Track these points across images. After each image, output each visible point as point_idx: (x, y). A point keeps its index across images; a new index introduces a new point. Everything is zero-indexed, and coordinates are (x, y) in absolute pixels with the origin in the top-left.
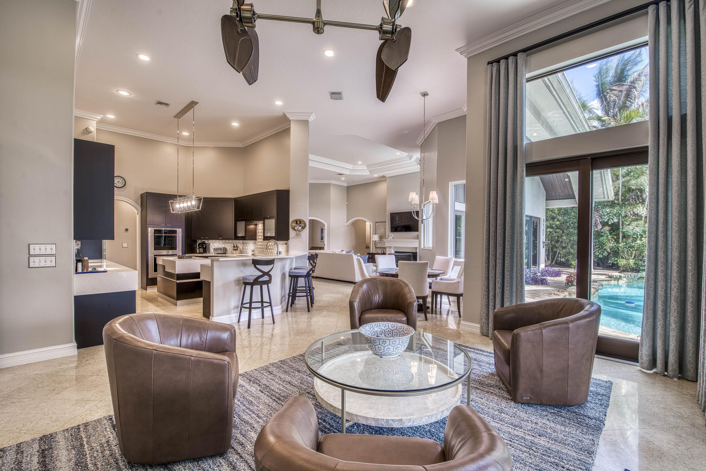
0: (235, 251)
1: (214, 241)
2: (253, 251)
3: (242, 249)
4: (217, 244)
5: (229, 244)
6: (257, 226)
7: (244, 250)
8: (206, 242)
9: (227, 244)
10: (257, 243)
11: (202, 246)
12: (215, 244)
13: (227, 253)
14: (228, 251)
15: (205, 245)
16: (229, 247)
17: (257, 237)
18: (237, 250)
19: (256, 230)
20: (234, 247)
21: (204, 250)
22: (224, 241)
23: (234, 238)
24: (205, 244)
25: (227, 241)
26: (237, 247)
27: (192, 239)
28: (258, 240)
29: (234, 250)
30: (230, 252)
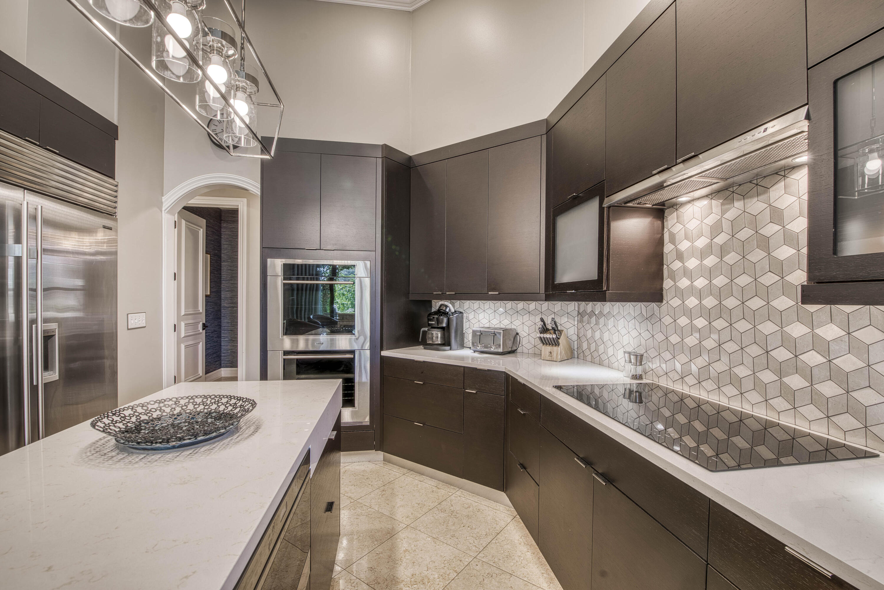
0: (549, 348)
1: (476, 304)
2: (640, 359)
3: (575, 338)
4: (487, 316)
5: (526, 317)
6: (671, 219)
7: (585, 346)
8: (451, 307)
9: (520, 318)
10: (667, 320)
11: (438, 321)
12: (481, 316)
13: (519, 350)
14: (524, 341)
15: (445, 320)
16: (526, 329)
17: (667, 284)
18: (555, 343)
19: (660, 242)
20: (544, 330)
21: (443, 337)
22: (509, 304)
23: (543, 290)
24: (445, 314)
25: (521, 305)
26: (555, 330)
27: (412, 298)
28: (676, 302)
29: (544, 341)
30: (529, 346)
